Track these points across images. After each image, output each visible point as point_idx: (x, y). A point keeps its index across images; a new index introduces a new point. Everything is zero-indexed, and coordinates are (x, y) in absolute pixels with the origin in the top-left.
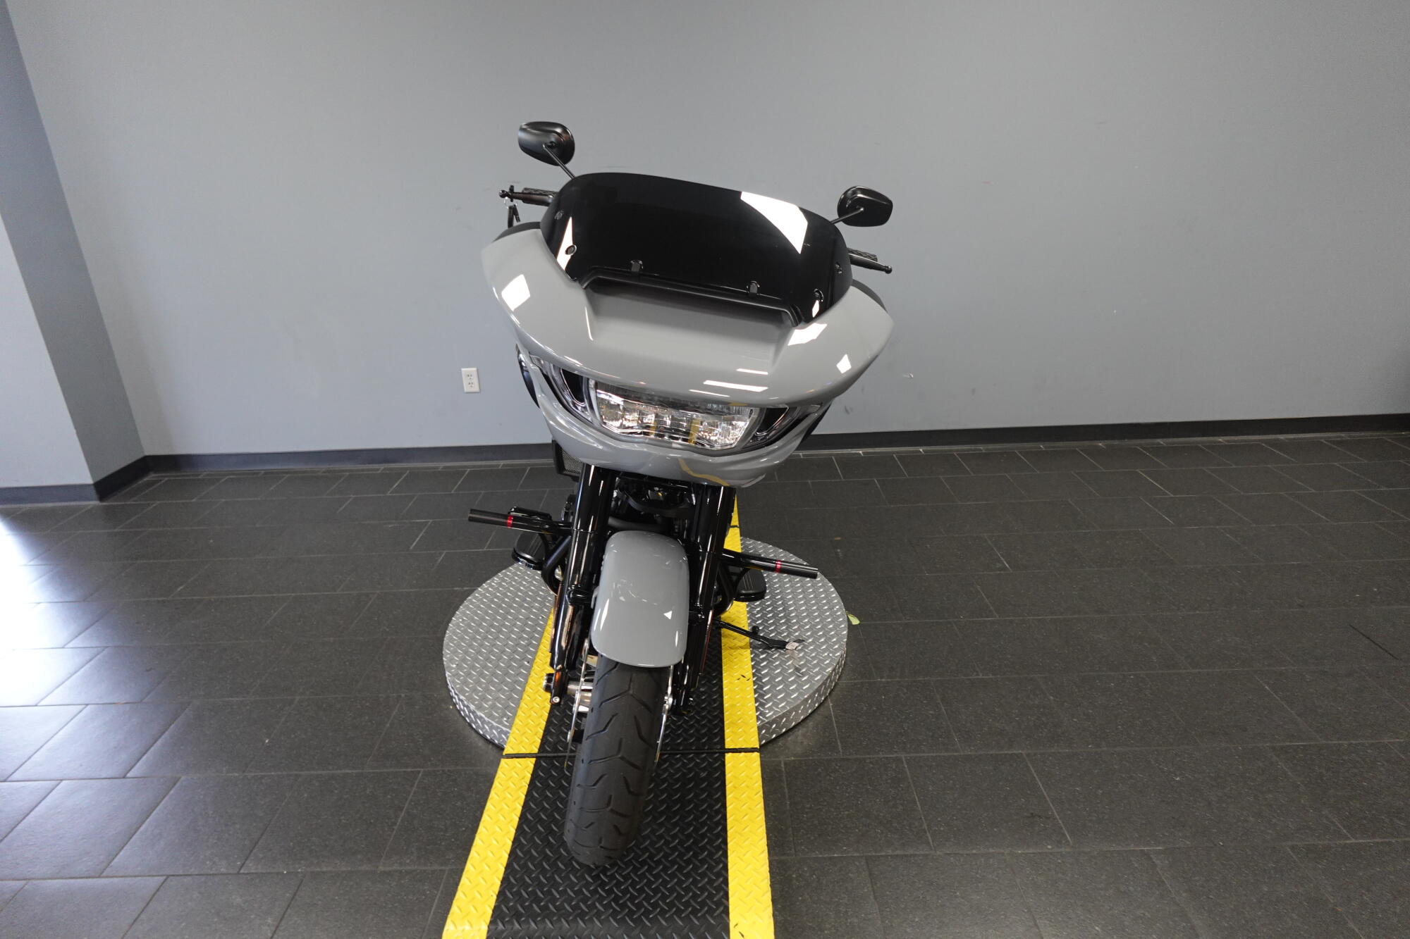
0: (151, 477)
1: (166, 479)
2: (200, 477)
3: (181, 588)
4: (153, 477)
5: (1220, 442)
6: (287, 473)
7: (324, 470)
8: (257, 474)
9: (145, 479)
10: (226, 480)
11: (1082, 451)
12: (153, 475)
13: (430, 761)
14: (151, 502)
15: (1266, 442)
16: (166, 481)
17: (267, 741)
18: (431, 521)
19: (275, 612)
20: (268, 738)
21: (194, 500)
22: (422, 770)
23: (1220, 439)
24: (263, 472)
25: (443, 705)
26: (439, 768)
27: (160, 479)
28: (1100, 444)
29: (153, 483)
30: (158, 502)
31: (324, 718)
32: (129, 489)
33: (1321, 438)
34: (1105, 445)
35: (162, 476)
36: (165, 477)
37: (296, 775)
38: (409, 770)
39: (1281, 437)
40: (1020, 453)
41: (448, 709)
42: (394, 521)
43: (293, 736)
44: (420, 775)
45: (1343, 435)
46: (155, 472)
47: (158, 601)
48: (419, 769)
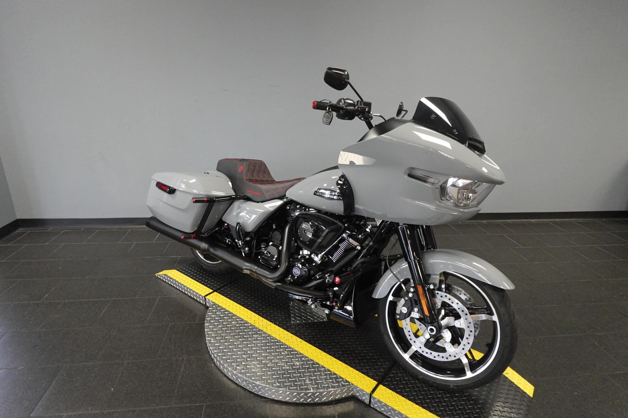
0: (20, 230)
1: (29, 231)
2: (48, 231)
3: (47, 295)
4: (21, 230)
5: (533, 222)
6: (97, 229)
7: (116, 228)
8: (80, 229)
9: (17, 232)
10: (64, 233)
11: (478, 225)
12: (22, 229)
13: (208, 398)
14: (23, 244)
15: (553, 222)
16: (29, 233)
17: (112, 390)
18: (180, 257)
19: (103, 309)
20: (112, 388)
21: (47, 244)
22: (205, 404)
23: (532, 220)
24: (83, 228)
25: (208, 364)
26: (214, 403)
27: (26, 231)
28: (484, 222)
29: (23, 233)
30: (26, 245)
31: (143, 374)
32: (9, 236)
33: (573, 221)
34: (486, 222)
35: (26, 230)
36: (28, 230)
37: (133, 410)
38: (197, 404)
39: (557, 220)
40: (451, 225)
41: (212, 366)
42: (160, 257)
43: (127, 386)
44: (204, 407)
45: (581, 220)
46: (23, 227)
47: (35, 304)
48: (202, 404)
